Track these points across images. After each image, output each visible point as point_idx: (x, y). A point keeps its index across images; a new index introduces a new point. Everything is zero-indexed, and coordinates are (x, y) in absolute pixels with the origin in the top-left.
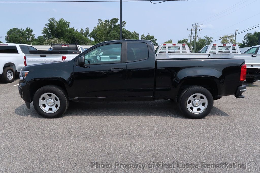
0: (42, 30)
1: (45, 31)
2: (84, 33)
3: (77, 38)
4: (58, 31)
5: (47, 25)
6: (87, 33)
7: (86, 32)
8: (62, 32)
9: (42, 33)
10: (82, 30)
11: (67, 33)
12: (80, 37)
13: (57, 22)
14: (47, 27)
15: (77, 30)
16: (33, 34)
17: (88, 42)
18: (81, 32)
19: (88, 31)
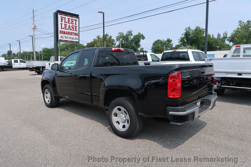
0: (179, 40)
1: (182, 40)
2: (221, 38)
3: (212, 44)
4: (194, 39)
5: (183, 34)
6: (225, 38)
7: (224, 36)
8: (197, 39)
9: (179, 42)
10: (219, 35)
11: (202, 40)
12: (216, 43)
13: (192, 31)
14: (183, 36)
15: (213, 36)
16: (172, 43)
17: (224, 47)
18: (218, 37)
19: (226, 36)
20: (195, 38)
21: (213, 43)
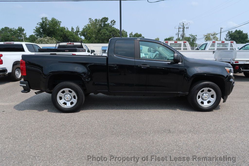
0: (34, 30)
1: (38, 30)
2: (74, 31)
5: (39, 24)
6: (78, 31)
7: (77, 30)
8: (54, 31)
9: (34, 32)
10: (72, 29)
11: (59, 32)
12: (71, 36)
13: (49, 22)
14: (38, 26)
15: (67, 29)
16: (24, 33)
17: (79, 40)
18: (71, 30)
19: (79, 30)
20: (52, 30)
21: (69, 36)
